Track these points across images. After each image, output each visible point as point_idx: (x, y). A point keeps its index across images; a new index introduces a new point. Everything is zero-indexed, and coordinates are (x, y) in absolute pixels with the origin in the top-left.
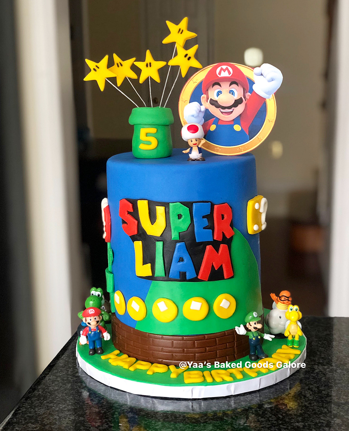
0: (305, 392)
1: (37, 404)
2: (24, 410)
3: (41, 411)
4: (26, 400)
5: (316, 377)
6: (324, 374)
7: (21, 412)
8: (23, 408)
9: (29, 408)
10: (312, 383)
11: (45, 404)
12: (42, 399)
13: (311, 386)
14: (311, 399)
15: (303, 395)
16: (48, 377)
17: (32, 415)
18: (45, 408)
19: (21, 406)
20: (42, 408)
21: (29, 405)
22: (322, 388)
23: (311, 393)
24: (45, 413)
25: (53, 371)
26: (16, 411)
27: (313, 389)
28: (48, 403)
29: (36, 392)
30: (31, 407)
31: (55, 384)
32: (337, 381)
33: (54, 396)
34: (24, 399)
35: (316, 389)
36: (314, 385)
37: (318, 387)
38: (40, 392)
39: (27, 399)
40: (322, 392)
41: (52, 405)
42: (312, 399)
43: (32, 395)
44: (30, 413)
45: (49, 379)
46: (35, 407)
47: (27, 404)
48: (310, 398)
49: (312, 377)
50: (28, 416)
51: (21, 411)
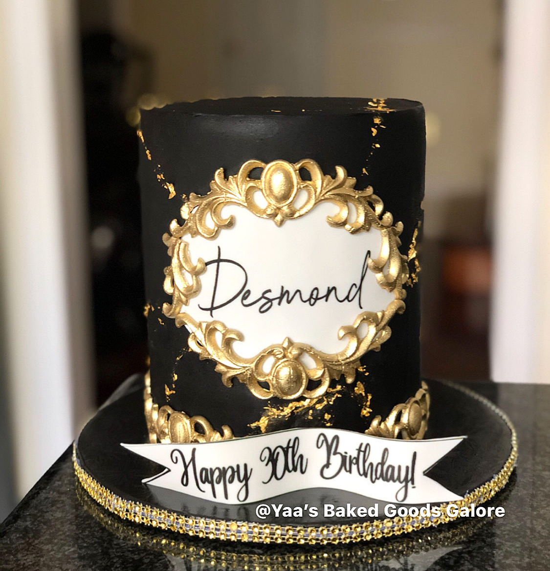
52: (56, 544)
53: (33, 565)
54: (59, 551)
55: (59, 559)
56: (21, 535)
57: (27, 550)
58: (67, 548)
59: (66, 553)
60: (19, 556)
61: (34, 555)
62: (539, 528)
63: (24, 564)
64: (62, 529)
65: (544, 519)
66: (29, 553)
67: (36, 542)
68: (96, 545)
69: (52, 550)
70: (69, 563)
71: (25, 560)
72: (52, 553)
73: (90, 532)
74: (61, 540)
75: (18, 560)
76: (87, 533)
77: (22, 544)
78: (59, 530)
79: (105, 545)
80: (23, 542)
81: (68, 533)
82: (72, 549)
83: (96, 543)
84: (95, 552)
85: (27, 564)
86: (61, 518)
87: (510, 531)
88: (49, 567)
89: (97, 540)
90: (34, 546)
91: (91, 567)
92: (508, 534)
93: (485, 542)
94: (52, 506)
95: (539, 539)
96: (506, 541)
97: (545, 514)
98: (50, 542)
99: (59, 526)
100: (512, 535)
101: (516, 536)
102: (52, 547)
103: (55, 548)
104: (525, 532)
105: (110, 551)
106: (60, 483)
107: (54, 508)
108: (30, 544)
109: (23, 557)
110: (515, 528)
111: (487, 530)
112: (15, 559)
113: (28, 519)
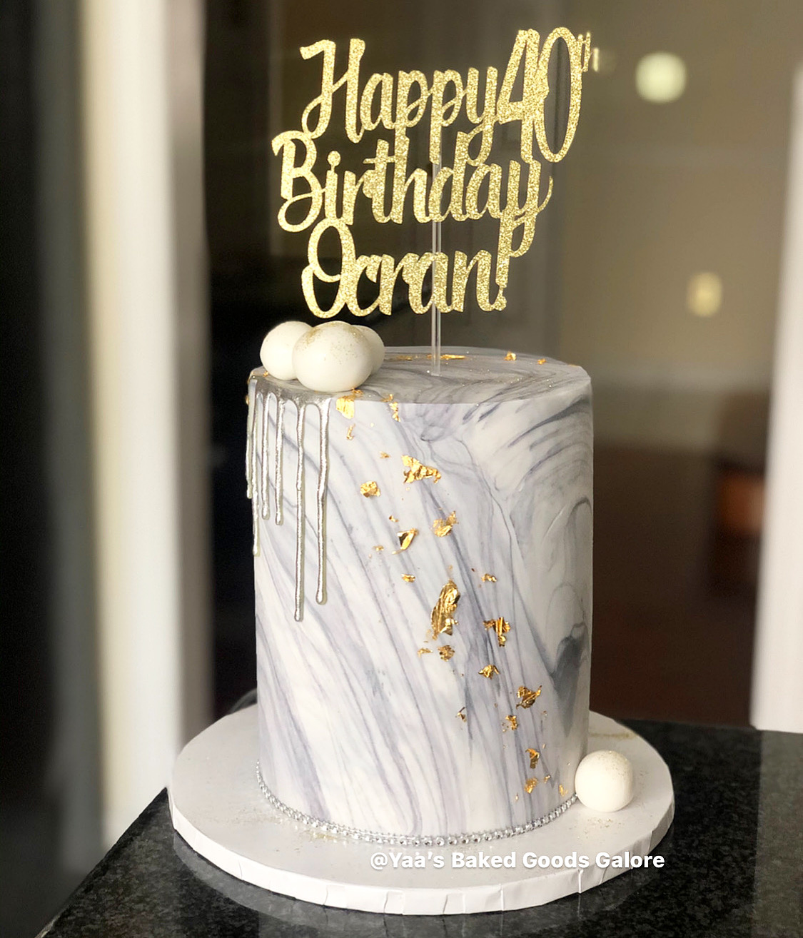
0: (693, 909)
1: (109, 903)
2: (80, 915)
3: (117, 921)
4: (87, 891)
5: (724, 875)
6: (742, 868)
7: (74, 920)
8: (78, 910)
9: (92, 911)
10: (713, 887)
11: (127, 904)
12: (121, 891)
13: (709, 896)
14: (705, 927)
15: (688, 916)
16: (137, 842)
17: (96, 927)
18: (126, 913)
19: (76, 906)
20: (120, 914)
21: (93, 905)
22: (734, 901)
23: (707, 912)
24: (123, 925)
25: (150, 828)
26: (63, 916)
27: (713, 903)
28: (133, 901)
29: (109, 875)
30: (96, 910)
31: (153, 858)
32: (769, 887)
33: (147, 886)
34: (83, 890)
35: (720, 903)
36: (716, 893)
37: (724, 898)
38: (118, 877)
39: (90, 890)
40: (730, 911)
41: (141, 906)
42: (707, 925)
43: (101, 882)
44: (93, 922)
45: (140, 847)
46: (105, 909)
47: (88, 902)
48: (704, 924)
49: (714, 874)
50: (88, 930)
51: (74, 917)
52: (148, 903)
53: (122, 926)
54: (151, 912)
55: (151, 921)
56: (110, 891)
57: (116, 909)
58: (160, 909)
59: (159, 915)
60: (107, 915)
61: (123, 915)
62: (700, 915)
63: (112, 924)
64: (155, 885)
65: (709, 905)
66: (117, 912)
67: (127, 899)
68: (193, 907)
69: (144, 910)
70: (162, 926)
71: (113, 920)
72: (143, 913)
73: (187, 891)
74: (155, 898)
75: (105, 920)
76: (184, 892)
77: (111, 901)
78: (154, 887)
79: (203, 907)
80: (112, 898)
81: (162, 892)
82: (166, 911)
83: (193, 904)
84: (191, 915)
85: (114, 926)
86: (155, 872)
87: (665, 917)
88: (139, 931)
89: (194, 901)
90: (123, 904)
91: (185, 932)
92: (663, 922)
93: (633, 928)
94: (147, 856)
95: (697, 930)
96: (659, 929)
97: (712, 899)
98: (141, 900)
99: (153, 882)
100: (668, 922)
101: (671, 924)
102: (144, 906)
103: (147, 908)
104: (684, 920)
105: (208, 915)
106: (157, 828)
107: (149, 859)
108: (119, 902)
109: (111, 916)
110: (673, 914)
111: (639, 915)
112: (101, 918)
113: (119, 871)
